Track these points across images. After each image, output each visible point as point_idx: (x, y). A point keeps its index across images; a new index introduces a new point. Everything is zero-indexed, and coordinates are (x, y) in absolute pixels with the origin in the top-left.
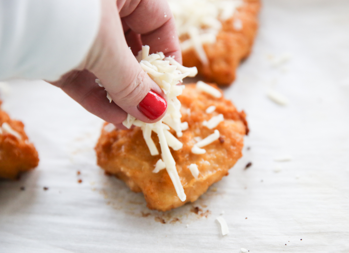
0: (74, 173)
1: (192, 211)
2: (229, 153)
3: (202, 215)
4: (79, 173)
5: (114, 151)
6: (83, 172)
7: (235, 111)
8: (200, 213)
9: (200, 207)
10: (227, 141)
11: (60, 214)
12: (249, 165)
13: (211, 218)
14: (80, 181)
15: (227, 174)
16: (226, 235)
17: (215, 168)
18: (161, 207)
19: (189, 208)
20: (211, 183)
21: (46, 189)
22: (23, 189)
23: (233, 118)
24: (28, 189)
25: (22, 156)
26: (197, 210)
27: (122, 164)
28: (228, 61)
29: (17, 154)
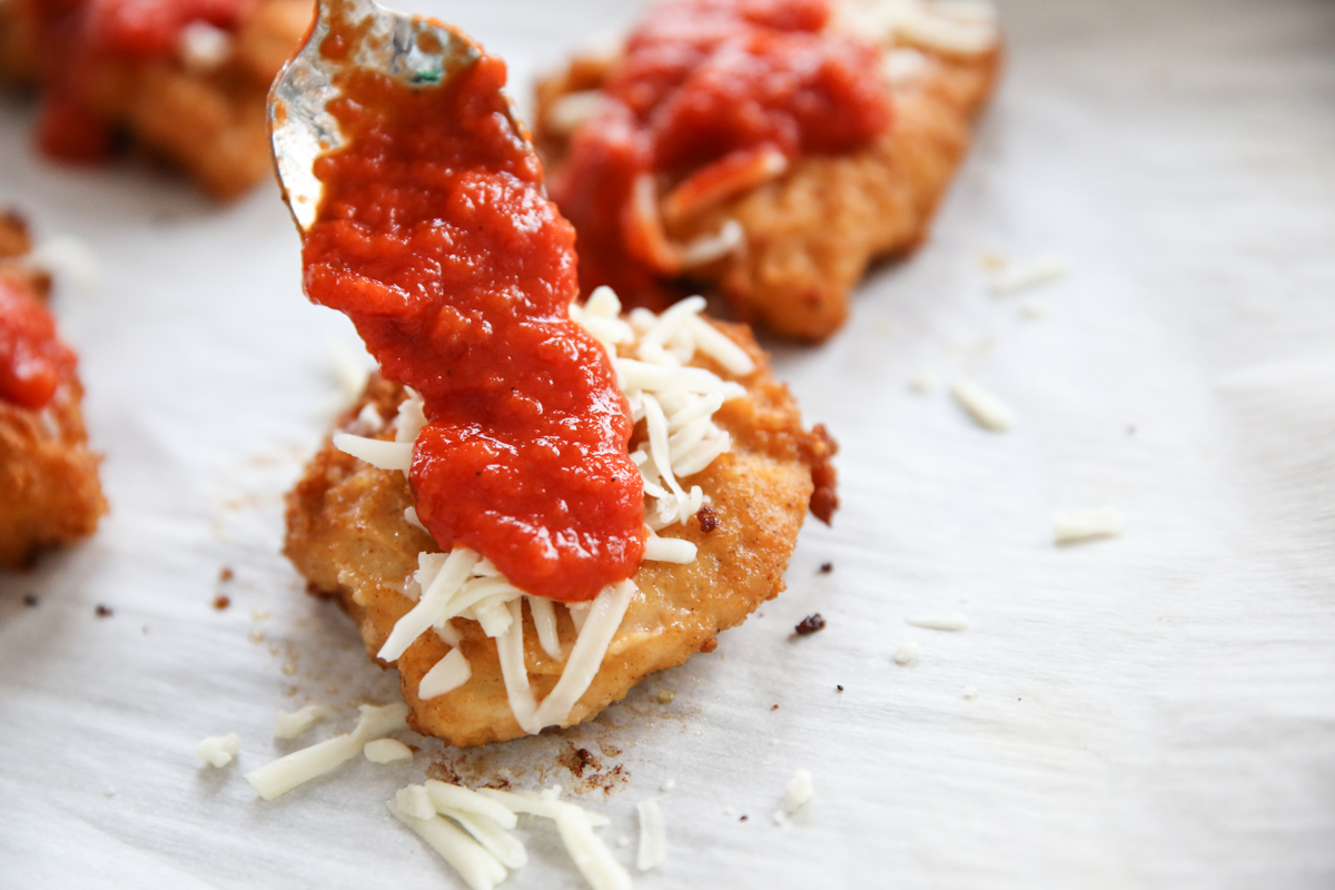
0: (213, 572)
1: (562, 761)
2: (728, 570)
3: (593, 781)
4: (227, 575)
5: (330, 511)
6: (242, 572)
7: (790, 427)
8: (588, 771)
9: (595, 751)
10: (729, 528)
11: (121, 706)
12: (809, 627)
13: (621, 797)
14: (222, 603)
15: (707, 647)
16: (655, 871)
17: (662, 618)
18: (446, 728)
19: (555, 748)
20: (643, 668)
21: (103, 612)
22: (30, 601)
23: (775, 452)
24: (47, 607)
25: (38, 490)
26: (580, 760)
27: (349, 560)
28: (821, 255)
29: (20, 482)
